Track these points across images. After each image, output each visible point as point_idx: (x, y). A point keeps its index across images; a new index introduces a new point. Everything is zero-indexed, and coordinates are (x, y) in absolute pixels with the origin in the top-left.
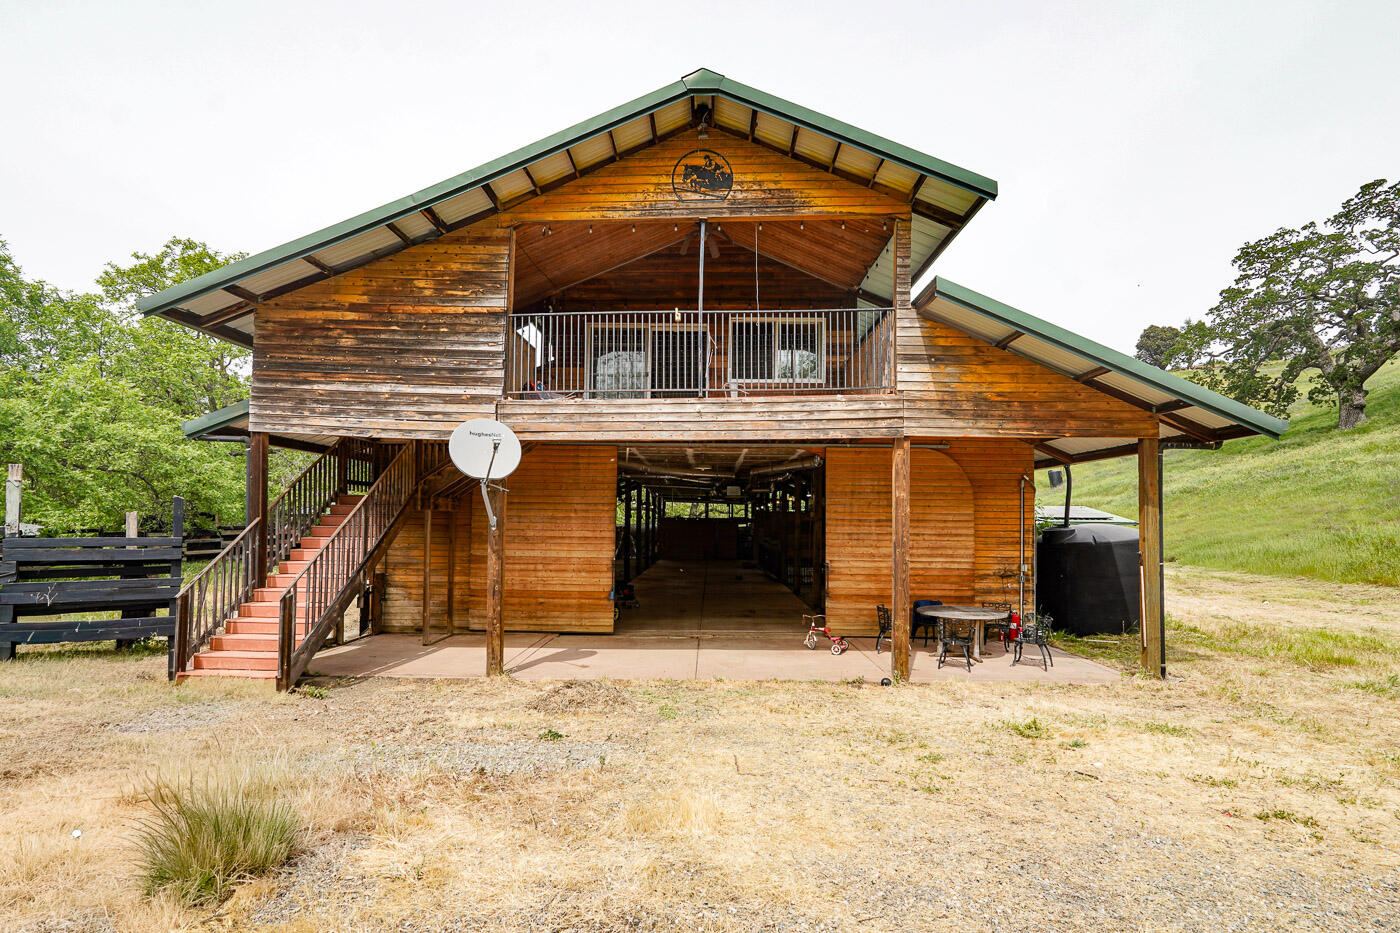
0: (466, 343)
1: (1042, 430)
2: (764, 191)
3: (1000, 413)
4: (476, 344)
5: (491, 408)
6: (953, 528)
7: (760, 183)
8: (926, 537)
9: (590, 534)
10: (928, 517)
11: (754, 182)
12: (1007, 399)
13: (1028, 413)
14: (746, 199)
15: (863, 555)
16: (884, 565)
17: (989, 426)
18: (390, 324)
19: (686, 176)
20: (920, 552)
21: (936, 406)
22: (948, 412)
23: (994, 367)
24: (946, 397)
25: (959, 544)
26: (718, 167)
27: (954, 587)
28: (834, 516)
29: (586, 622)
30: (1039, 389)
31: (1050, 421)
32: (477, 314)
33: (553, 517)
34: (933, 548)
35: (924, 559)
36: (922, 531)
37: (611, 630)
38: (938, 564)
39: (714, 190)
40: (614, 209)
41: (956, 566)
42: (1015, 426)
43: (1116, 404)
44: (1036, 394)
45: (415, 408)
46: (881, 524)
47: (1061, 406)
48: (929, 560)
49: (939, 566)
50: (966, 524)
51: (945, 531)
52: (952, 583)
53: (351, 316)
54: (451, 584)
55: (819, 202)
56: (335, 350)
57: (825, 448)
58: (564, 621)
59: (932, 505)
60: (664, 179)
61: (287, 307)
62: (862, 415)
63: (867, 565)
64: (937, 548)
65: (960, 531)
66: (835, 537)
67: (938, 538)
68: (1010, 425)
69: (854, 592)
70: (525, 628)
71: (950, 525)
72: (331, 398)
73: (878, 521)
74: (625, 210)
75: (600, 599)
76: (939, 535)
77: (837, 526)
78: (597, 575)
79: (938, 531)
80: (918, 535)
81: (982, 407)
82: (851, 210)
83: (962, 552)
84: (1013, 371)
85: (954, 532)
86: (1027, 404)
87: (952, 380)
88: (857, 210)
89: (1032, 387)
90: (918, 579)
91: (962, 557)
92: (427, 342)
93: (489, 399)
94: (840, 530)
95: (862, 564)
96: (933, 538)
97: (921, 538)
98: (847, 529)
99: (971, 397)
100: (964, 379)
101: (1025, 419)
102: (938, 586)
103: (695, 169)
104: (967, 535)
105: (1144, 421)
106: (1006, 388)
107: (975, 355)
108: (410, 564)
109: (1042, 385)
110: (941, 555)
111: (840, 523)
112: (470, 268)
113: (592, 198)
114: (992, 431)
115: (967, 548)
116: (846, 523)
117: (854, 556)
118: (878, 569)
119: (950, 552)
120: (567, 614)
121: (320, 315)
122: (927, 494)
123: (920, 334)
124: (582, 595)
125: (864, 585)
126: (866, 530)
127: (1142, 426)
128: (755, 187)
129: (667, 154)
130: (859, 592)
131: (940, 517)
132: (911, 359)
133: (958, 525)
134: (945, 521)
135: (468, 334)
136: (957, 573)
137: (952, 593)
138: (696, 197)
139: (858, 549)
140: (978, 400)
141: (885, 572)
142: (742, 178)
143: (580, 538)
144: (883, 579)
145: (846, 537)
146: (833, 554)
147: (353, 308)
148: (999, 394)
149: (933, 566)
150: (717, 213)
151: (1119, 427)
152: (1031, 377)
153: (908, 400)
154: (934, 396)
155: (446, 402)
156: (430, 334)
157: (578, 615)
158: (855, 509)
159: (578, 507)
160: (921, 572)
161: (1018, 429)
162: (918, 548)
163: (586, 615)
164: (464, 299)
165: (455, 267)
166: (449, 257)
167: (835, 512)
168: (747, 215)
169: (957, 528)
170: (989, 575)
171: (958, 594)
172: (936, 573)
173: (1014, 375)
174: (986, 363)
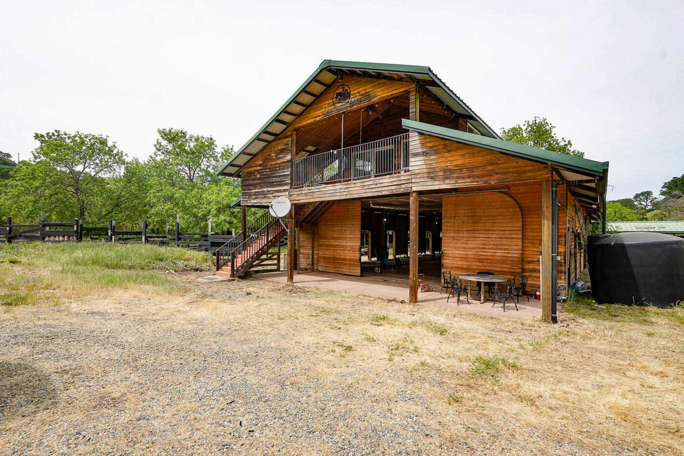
0: (282, 172)
1: (478, 182)
2: (361, 95)
3: (457, 175)
4: (284, 172)
5: (287, 193)
6: (508, 234)
7: (359, 92)
8: (493, 239)
9: (352, 236)
10: (494, 228)
11: (357, 93)
12: (460, 168)
13: (471, 174)
14: (355, 100)
15: (459, 248)
16: (470, 253)
17: (451, 182)
18: (267, 169)
19: (336, 98)
20: (490, 246)
21: (426, 175)
22: (432, 178)
23: (453, 153)
24: (431, 171)
25: (512, 243)
26: (346, 90)
27: (509, 266)
28: (446, 228)
29: (351, 271)
30: (477, 160)
31: (483, 176)
32: (285, 162)
33: (342, 230)
34: (497, 245)
35: (492, 251)
36: (491, 236)
37: (359, 275)
38: (500, 253)
39: (345, 100)
40: (317, 117)
41: (510, 255)
42: (464, 181)
43: (522, 163)
44: (475, 163)
45: (271, 195)
46: (469, 232)
47: (490, 168)
48: (494, 251)
49: (500, 254)
50: (517, 232)
51: (505, 236)
52: (508, 264)
53: (259, 168)
54: (313, 253)
55: (379, 93)
56: (255, 179)
57: (442, 196)
58: (345, 270)
59: (496, 222)
60: (331, 101)
61: (247, 168)
62: (395, 183)
63: (461, 253)
64: (499, 245)
65: (513, 236)
66: (446, 238)
67: (500, 240)
68: (462, 181)
69: (455, 266)
70: (333, 271)
71: (506, 232)
72: (256, 194)
73: (468, 230)
74: (320, 116)
75: (356, 262)
76: (501, 238)
77: (447, 233)
78: (355, 252)
79: (499, 236)
80: (488, 238)
81: (448, 173)
82: (391, 93)
83: (514, 247)
84: (463, 153)
85: (509, 236)
86: (470, 169)
87: (433, 162)
88: (394, 92)
89: (474, 160)
90: (488, 261)
91: (514, 250)
92: (274, 174)
93: (285, 191)
94: (448, 235)
95: (459, 252)
96: (498, 240)
97: (490, 239)
98: (452, 235)
99: (442, 168)
100: (439, 161)
101: (469, 177)
102: (500, 265)
103: (339, 94)
104: (517, 238)
105: (540, 170)
106: (460, 162)
107: (444, 148)
108: (304, 246)
109: (478, 158)
110: (502, 249)
111: (449, 231)
112: (283, 147)
113: (311, 114)
114: (453, 185)
115: (517, 245)
116: (452, 232)
117: (455, 248)
118: (467, 255)
119: (507, 247)
120: (346, 267)
121: (253, 169)
122: (494, 216)
123: (419, 143)
124: (350, 260)
125: (460, 263)
126: (461, 235)
127: (539, 173)
128: (358, 95)
129: (331, 91)
130: (458, 266)
131: (501, 229)
132: (415, 155)
133: (512, 232)
134: (504, 231)
135: (282, 169)
136: (511, 259)
137: (508, 270)
138: (340, 104)
139: (457, 244)
140: (445, 170)
141: (471, 256)
142: (354, 92)
143: (349, 238)
144: (470, 260)
145: (451, 238)
146: (445, 247)
147: (260, 165)
148: (456, 166)
149: (497, 254)
150: (346, 109)
151: (524, 176)
152: (473, 155)
153: (414, 174)
154: (425, 171)
155: (278, 192)
156: (274, 171)
157: (349, 268)
158: (456, 225)
159: (349, 226)
160: (490, 257)
161: (465, 183)
162: (488, 245)
163: (351, 268)
164: (282, 158)
165: (280, 147)
166: (278, 145)
167: (447, 226)
168: (355, 107)
169: (511, 234)
170: (534, 261)
171: (511, 270)
172: (498, 258)
173: (463, 155)
174: (449, 151)
